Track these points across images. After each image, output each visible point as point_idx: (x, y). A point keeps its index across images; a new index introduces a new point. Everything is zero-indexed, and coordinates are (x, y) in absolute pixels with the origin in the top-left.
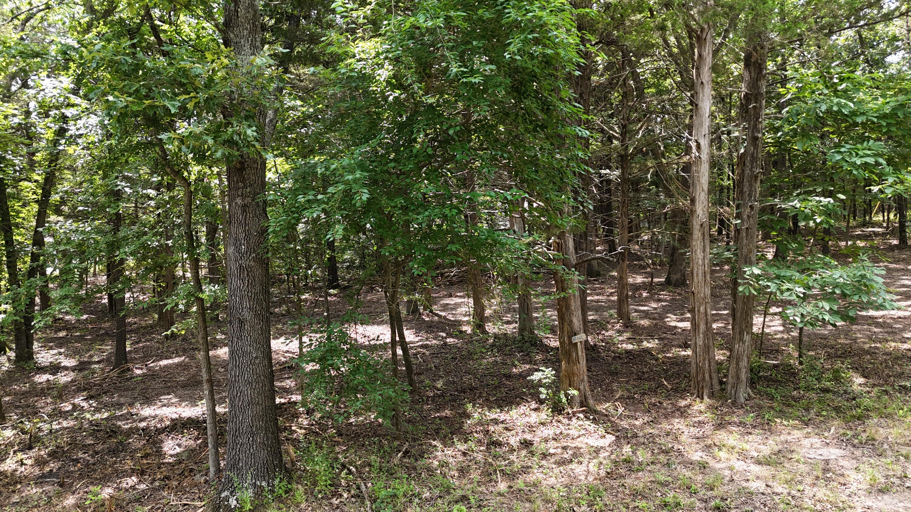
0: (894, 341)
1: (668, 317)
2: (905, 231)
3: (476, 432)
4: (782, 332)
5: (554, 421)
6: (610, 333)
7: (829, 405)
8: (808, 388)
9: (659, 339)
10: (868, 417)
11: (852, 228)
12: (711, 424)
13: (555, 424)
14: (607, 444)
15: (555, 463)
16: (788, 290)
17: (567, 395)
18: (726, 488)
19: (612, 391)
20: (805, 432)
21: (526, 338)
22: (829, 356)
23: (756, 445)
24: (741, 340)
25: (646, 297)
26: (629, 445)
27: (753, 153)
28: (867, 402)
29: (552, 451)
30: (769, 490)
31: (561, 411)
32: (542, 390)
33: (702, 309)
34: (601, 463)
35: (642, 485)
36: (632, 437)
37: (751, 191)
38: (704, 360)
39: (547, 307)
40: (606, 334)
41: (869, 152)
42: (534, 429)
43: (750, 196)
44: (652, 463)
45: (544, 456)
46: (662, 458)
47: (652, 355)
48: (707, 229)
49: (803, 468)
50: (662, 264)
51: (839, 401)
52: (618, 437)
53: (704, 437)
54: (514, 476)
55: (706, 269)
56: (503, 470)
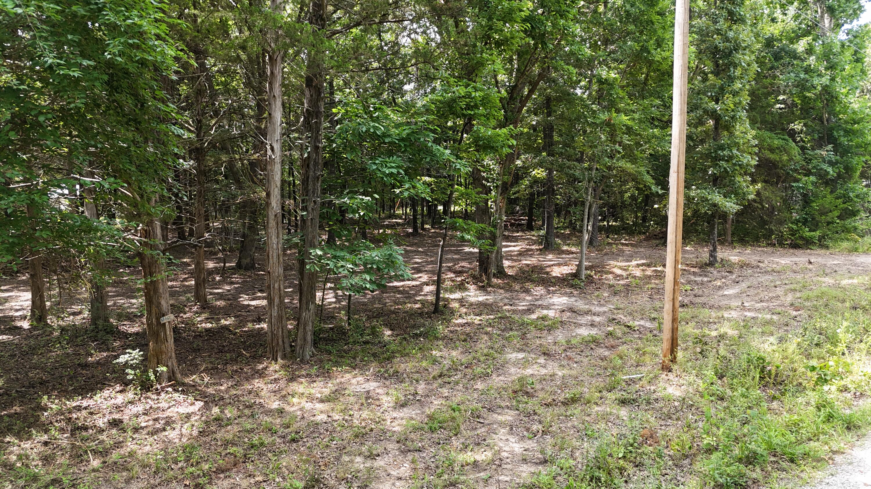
0: (410, 303)
1: (241, 297)
2: (416, 222)
3: (57, 421)
4: (335, 303)
5: (142, 398)
6: (188, 315)
7: (369, 353)
8: (355, 343)
9: (234, 317)
10: (394, 357)
11: (382, 219)
12: (284, 379)
13: (144, 401)
14: (197, 409)
15: (148, 434)
16: (342, 266)
17: (155, 372)
18: (299, 424)
19: (197, 366)
20: (353, 374)
21: (100, 327)
22: (369, 318)
23: (319, 389)
24: (308, 309)
25: (219, 281)
26: (217, 407)
27: (316, 159)
28: (393, 347)
29: (143, 424)
30: (330, 419)
31: (149, 388)
32: (129, 371)
33: (276, 286)
34: (193, 425)
35: (231, 436)
36: (219, 400)
37: (314, 189)
38: (278, 328)
39: (117, 296)
40: (185, 316)
41: (393, 165)
42: (122, 409)
43: (313, 192)
44: (239, 417)
45: (136, 430)
46: (247, 412)
47: (230, 330)
48: (280, 218)
49: (352, 399)
50: (231, 250)
51: (375, 349)
52: (206, 402)
53: (280, 390)
54: (107, 452)
55: (280, 252)
56: (93, 450)
